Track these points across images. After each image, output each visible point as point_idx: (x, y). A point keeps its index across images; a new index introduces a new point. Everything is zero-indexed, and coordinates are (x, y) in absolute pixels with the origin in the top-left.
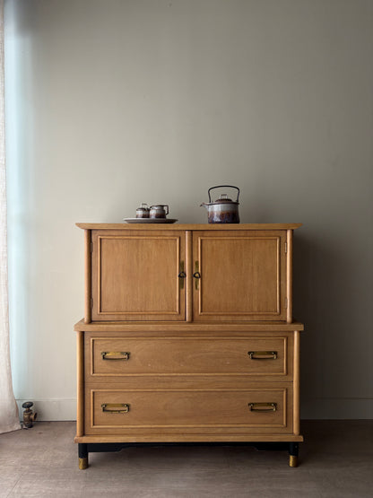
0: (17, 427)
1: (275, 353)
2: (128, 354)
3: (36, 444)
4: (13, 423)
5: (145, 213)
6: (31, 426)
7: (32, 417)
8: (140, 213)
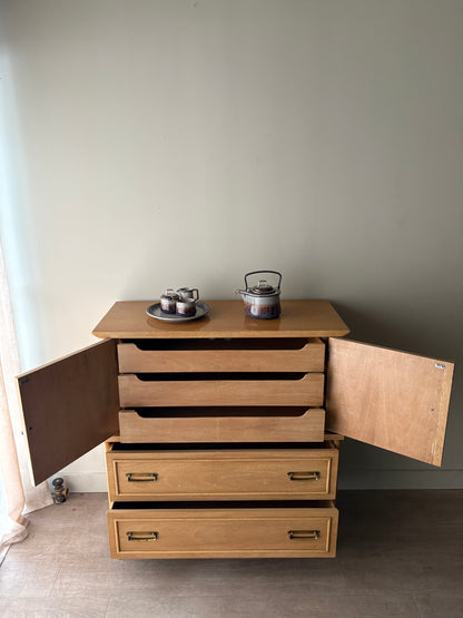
0: (50, 502)
1: (317, 473)
2: (155, 475)
3: (71, 525)
4: (45, 498)
5: (172, 303)
6: (64, 501)
7: (64, 493)
8: (165, 303)
